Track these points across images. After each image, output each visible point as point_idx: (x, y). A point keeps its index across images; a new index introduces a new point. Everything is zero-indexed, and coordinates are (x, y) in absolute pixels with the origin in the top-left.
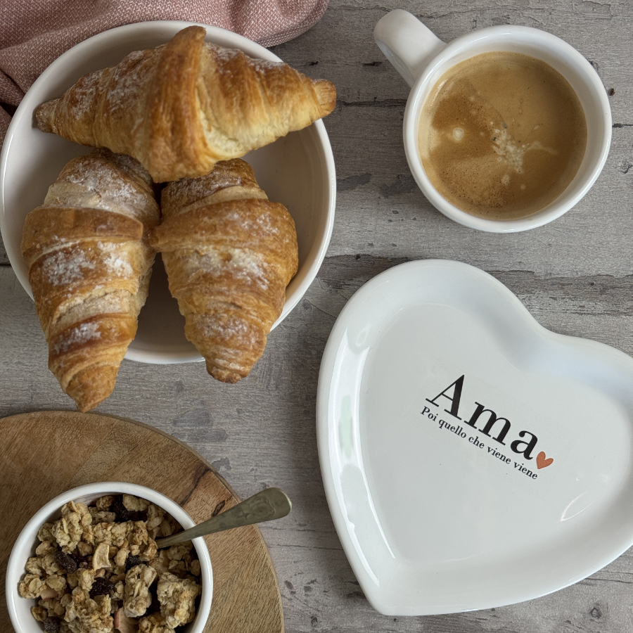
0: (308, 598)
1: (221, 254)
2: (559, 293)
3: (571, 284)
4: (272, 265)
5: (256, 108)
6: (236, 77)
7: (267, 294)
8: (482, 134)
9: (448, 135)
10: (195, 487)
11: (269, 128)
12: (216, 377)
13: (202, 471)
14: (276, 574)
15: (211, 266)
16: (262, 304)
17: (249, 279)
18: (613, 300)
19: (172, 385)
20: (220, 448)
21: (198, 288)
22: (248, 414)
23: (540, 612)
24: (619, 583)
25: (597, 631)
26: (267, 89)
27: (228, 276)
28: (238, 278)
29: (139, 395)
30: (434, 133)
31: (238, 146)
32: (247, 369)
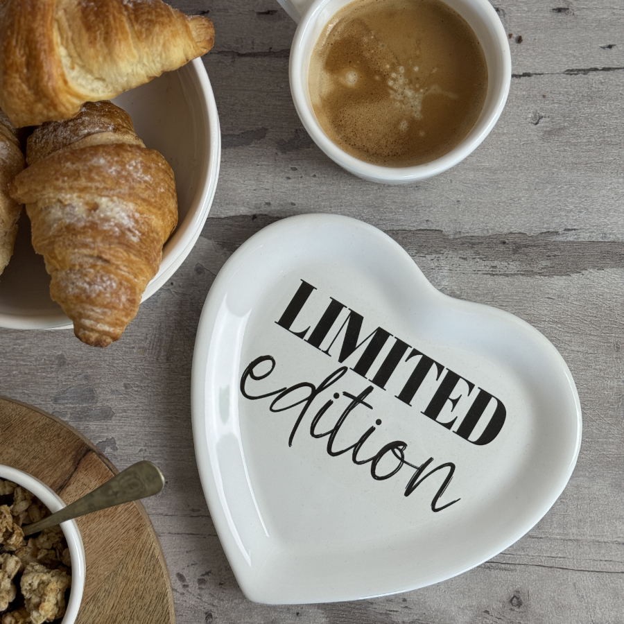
0: (203, 592)
1: (87, 204)
2: (469, 253)
3: (482, 243)
4: (145, 215)
5: (123, 43)
6: (100, 9)
7: (138, 246)
8: (377, 78)
9: (341, 79)
10: (75, 470)
11: (139, 66)
12: (84, 340)
13: (83, 452)
14: (166, 565)
15: (75, 216)
16: (133, 257)
17: (117, 229)
18: (526, 259)
19: (53, 358)
20: (105, 427)
21: (60, 241)
22: (136, 389)
23: (455, 602)
24: (540, 568)
25: (517, 621)
26: (135, 23)
27: (93, 226)
28: (105, 228)
29: (16, 370)
30: (326, 77)
31: (107, 86)
32: (118, 331)
